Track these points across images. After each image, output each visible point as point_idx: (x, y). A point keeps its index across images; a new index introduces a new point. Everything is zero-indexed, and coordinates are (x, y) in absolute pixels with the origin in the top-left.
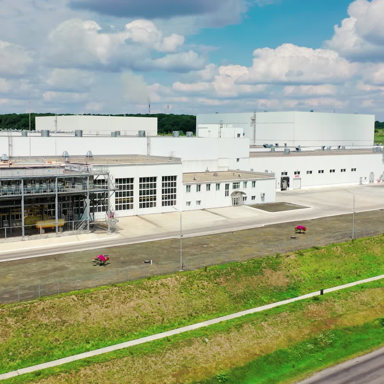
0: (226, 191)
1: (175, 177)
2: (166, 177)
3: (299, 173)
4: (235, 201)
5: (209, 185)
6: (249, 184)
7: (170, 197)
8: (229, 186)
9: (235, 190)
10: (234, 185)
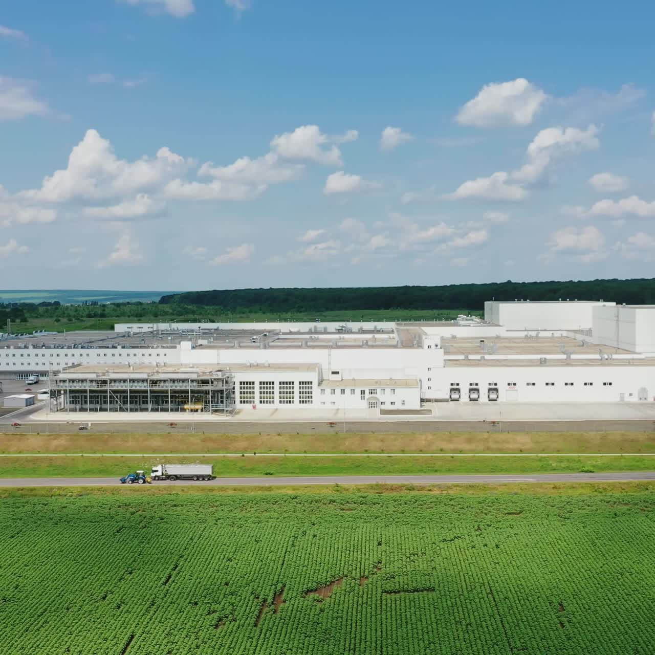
0: (362, 396)
1: (311, 382)
2: (303, 382)
3: (515, 384)
4: (372, 405)
5: (344, 390)
6: (388, 391)
7: (306, 397)
8: (365, 392)
9: (371, 395)
10: (371, 391)
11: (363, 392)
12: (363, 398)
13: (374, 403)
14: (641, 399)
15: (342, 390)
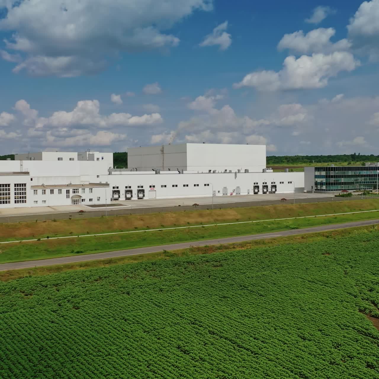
0: (67, 195)
1: (25, 184)
2: (18, 184)
3: (154, 186)
4: (75, 202)
5: (53, 190)
6: (87, 190)
7: (21, 198)
8: (70, 191)
9: (74, 194)
10: (74, 191)
11: (68, 192)
12: (68, 197)
13: (77, 200)
14: (224, 194)
15: (51, 190)
